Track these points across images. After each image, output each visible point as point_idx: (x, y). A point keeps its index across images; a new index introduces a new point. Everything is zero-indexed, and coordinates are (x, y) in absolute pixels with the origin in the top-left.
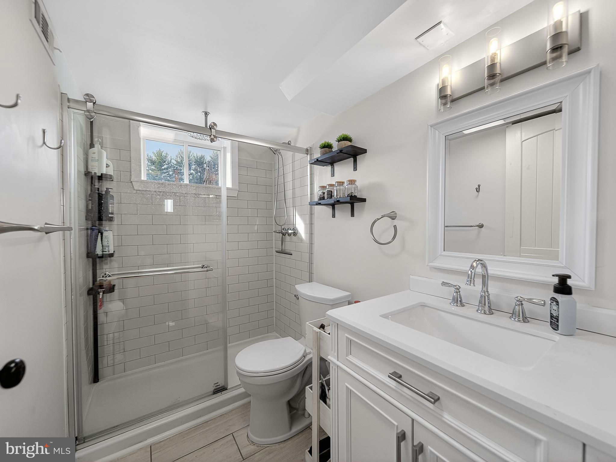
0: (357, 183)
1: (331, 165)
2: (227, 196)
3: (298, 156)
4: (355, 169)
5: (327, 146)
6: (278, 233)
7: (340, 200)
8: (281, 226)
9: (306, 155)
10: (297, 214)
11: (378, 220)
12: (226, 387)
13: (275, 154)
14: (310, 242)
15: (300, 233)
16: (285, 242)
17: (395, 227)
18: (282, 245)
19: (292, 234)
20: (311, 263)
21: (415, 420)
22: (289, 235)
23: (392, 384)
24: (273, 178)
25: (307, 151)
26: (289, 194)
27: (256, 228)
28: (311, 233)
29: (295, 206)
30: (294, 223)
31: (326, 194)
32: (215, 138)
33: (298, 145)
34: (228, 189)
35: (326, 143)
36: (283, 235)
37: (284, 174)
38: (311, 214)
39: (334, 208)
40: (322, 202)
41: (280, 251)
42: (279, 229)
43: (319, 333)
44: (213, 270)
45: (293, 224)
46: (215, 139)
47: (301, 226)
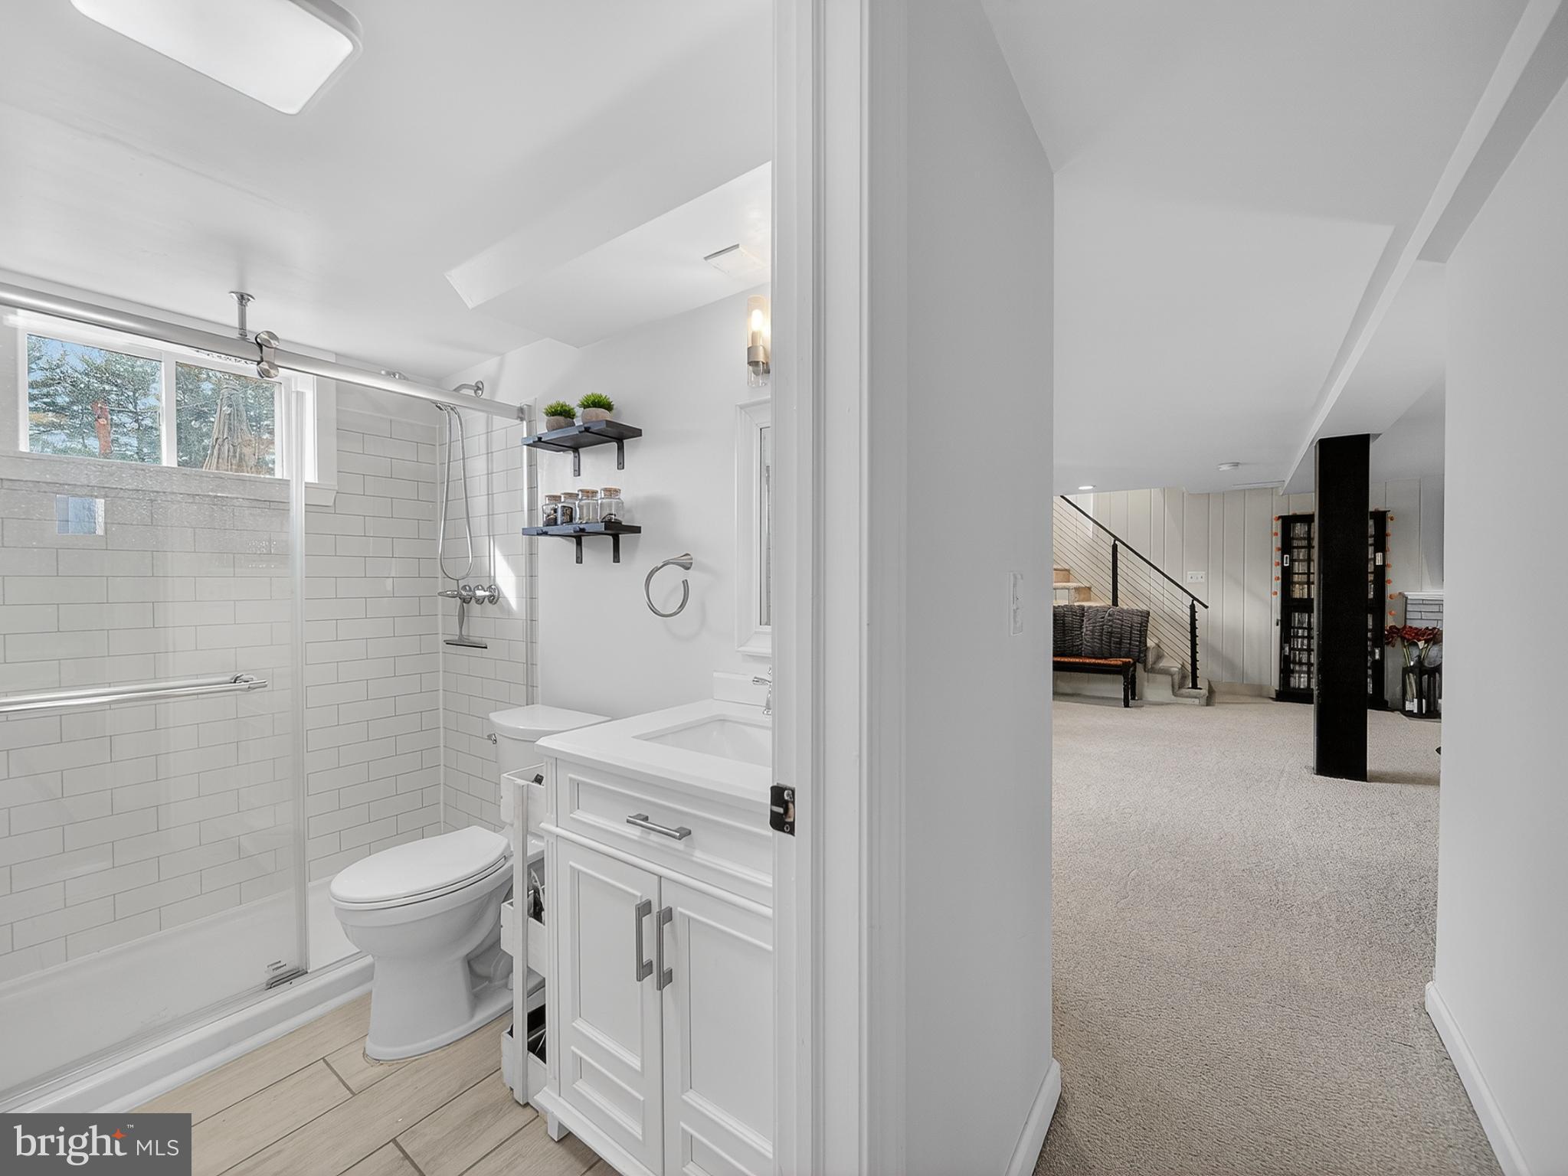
0: (622, 496)
1: (574, 452)
2: (306, 505)
3: (499, 421)
4: (621, 465)
5: (562, 413)
6: (448, 596)
7: (586, 528)
8: (458, 580)
9: (518, 421)
10: (498, 553)
11: (656, 571)
12: (304, 968)
13: (441, 409)
14: (528, 616)
15: (505, 597)
16: (468, 620)
17: (685, 583)
18: (461, 628)
19: (486, 600)
20: (530, 664)
21: (665, 878)
22: (480, 601)
23: (634, 832)
24: (438, 464)
25: (521, 413)
26: (479, 504)
27: (389, 588)
28: (530, 596)
29: (493, 535)
30: (492, 574)
31: (559, 511)
32: (271, 369)
33: (498, 399)
34: (308, 486)
35: (559, 404)
36: (464, 602)
37: (464, 459)
38: (532, 554)
39: (579, 544)
40: (551, 529)
41: (456, 641)
42: (452, 586)
43: (525, 788)
44: (266, 686)
45: (490, 576)
46: (272, 372)
47: (507, 580)
